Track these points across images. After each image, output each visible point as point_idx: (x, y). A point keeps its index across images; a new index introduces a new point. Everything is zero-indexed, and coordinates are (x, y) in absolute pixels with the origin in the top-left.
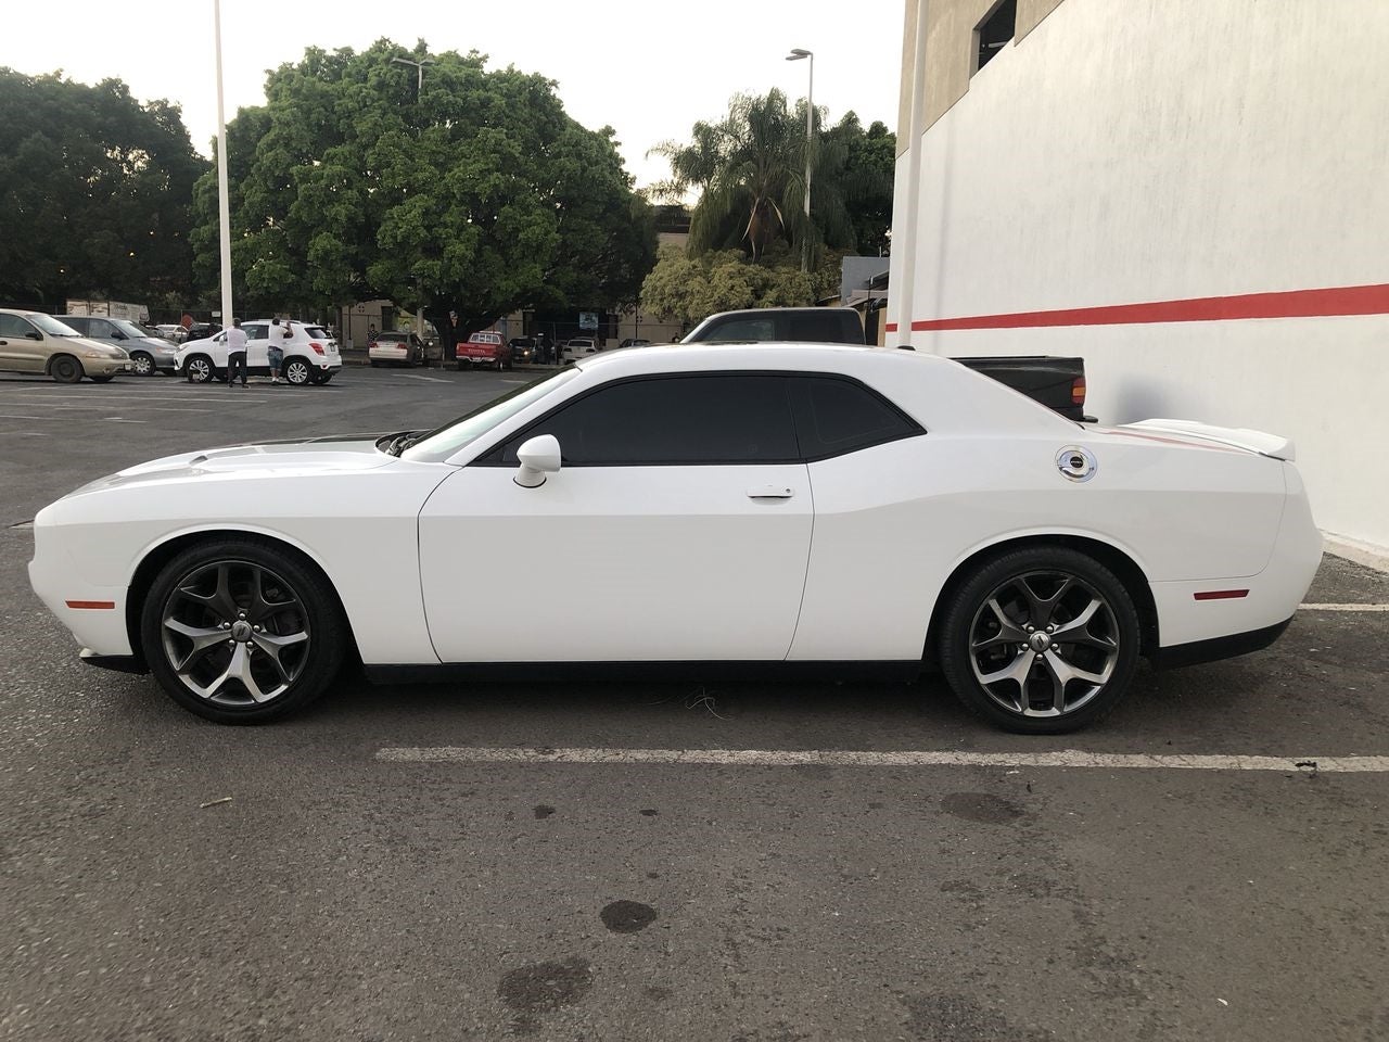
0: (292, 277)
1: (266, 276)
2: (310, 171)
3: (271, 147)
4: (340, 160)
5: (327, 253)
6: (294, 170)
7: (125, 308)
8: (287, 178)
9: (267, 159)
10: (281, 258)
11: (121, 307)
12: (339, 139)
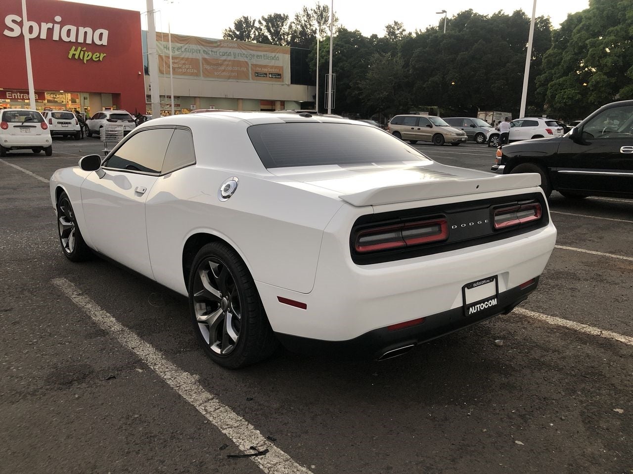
0: (579, 96)
1: (565, 97)
2: (596, 42)
3: (579, 31)
4: (614, 33)
5: (598, 83)
6: (587, 42)
7: (501, 114)
8: (585, 46)
9: (575, 38)
10: (576, 87)
11: (499, 114)
12: (616, 23)
